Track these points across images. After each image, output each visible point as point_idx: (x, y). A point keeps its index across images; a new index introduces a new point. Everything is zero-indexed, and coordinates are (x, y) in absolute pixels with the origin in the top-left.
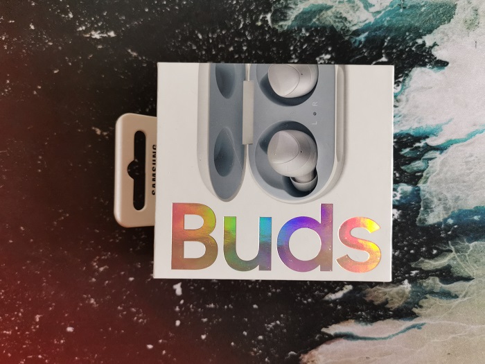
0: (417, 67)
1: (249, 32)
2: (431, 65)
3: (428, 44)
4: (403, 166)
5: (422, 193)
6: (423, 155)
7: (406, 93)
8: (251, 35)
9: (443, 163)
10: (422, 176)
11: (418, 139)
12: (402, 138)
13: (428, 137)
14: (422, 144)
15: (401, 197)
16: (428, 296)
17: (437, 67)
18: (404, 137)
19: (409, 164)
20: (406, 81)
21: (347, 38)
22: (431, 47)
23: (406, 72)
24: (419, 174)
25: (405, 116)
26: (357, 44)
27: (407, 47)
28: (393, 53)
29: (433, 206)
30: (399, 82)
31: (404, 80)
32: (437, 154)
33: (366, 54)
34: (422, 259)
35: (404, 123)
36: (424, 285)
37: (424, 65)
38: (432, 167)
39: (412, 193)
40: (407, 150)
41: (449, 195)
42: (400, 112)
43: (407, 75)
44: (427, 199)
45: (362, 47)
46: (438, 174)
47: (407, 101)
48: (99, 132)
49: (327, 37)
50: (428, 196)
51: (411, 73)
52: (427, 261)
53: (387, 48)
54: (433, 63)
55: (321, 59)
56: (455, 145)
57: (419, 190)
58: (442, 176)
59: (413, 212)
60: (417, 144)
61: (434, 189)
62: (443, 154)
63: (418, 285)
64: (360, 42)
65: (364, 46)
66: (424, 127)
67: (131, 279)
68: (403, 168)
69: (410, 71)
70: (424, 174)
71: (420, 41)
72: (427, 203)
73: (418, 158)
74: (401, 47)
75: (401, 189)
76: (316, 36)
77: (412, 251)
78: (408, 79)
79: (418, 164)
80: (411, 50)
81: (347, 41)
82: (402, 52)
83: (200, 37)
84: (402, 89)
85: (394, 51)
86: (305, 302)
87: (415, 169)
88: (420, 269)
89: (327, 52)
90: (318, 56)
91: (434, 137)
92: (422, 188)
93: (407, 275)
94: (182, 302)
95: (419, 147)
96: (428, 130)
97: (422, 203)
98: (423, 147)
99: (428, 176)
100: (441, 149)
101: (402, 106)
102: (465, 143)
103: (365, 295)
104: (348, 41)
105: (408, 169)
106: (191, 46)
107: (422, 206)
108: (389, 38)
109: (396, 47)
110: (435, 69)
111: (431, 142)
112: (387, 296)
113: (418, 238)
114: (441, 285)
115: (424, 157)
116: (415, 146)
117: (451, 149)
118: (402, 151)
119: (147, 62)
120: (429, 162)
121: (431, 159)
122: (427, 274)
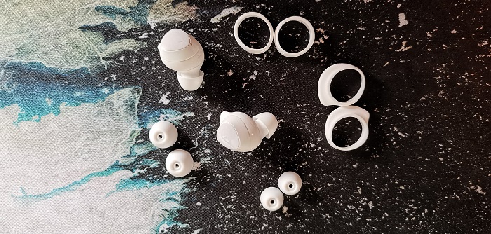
4: (157, 150)
5: (137, 121)
6: (136, 160)
7: (154, 223)
9: (115, 151)
10: (136, 139)
11: (141, 177)
12: (158, 178)
13: (131, 178)
14: (137, 172)
15: (159, 116)
16: (129, 10)
18: (155, 180)
19: (150, 152)
24: (140, 141)
25: (155, 200)
29: (124, 107)
32: (121, 162)
34: (136, 51)
35: (156, 194)
36: (133, 23)
38: (127, 148)
39: (147, 121)
40: (152, 166)
41: (108, 118)
42: (160, 205)
44: (131, 115)
46: (120, 140)
47: (153, 216)
48: (479, 189)
50: (131, 118)
52: (131, 49)
56: (103, 170)
57: (140, 124)
58: (116, 139)
59: (147, 101)
60: (142, 171)
61: (125, 126)
62: (115, 161)
63: (139, 23)
66: (135, 189)
67: (454, 32)
70: (134, 141)
72: (132, 111)
73: (141, 157)
77: (146, 59)
79: (141, 151)
84: (158, 228)
86: (262, 5)
87: (144, 146)
88: (138, 40)
91: (124, 178)
92: (137, 126)
93: (152, 33)
94: (399, 6)
95: (140, 168)
96: (131, 186)
97: (137, 110)
98: (136, 168)
99: (131, 139)
100: (118, 166)
101: (159, 210)
102: (91, 172)
103: (198, 12)
105: (151, 147)
107: (136, 107)
111: (128, 174)
112: (173, 10)
113: (140, 73)
114: (114, 22)
115: (135, 158)
116: (145, 170)
117: (108, 166)
120: (129, 153)
121: (127, 156)
122: (131, 34)
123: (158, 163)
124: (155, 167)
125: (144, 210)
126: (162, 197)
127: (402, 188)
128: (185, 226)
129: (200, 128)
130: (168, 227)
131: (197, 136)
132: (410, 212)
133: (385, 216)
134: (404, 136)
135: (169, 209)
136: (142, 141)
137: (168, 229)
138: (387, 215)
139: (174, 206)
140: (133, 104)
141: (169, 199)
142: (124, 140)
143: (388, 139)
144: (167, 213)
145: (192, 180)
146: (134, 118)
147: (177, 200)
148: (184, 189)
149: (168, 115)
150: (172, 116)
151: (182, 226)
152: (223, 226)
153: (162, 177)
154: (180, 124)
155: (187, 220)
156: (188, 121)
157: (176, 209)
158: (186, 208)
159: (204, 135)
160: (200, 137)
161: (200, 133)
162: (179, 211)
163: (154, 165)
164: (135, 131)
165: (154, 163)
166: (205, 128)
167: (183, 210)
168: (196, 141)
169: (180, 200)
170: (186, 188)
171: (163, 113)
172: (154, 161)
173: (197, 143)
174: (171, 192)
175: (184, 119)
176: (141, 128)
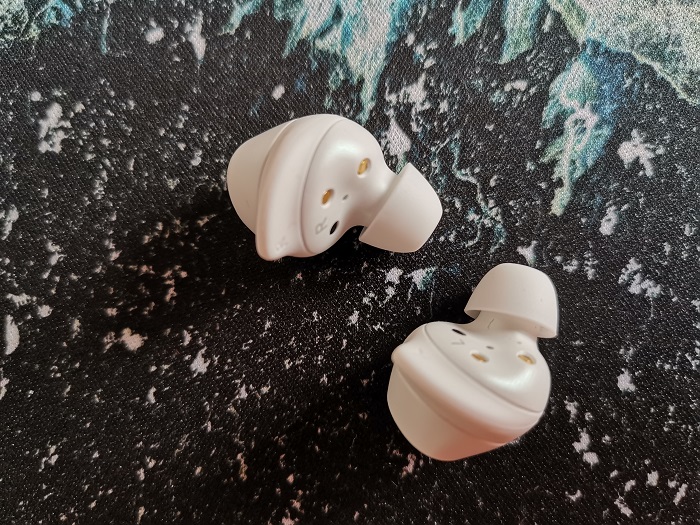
4: (499, 55)
5: (609, 43)
10: (557, 16)
12: (416, 15)
15: (595, 109)
19: (503, 37)
21: (34, 32)
24: (549, 21)
26: (66, 11)
29: (664, 30)
39: (597, 70)
40: (458, 18)
44: (634, 35)
50: (625, 31)
55: (48, 138)
57: (596, 45)
59: (652, 98)
68: (505, 59)
70: (558, 8)
72: (644, 44)
75: (570, 95)
81: (42, 35)
87: (527, 24)
89: (41, 109)
90: (36, 141)
92: (595, 35)
97: (641, 60)
104: (47, 32)
105: (517, 44)
107: (648, 61)
118: (454, 37)
123: (460, 40)
124: (450, 23)
128: (236, 20)
129: (506, 212)
131: (486, 189)
136: (546, 28)
140: (662, 58)
141: (338, 14)
145: (359, 108)
146: (620, 39)
147: (323, 33)
148: (347, 71)
149: (586, 138)
150: (580, 147)
151: (238, 14)
152: (174, 130)
153: (412, 28)
154: (545, 160)
155: (248, 35)
156: (543, 185)
157: (298, 20)
158: (286, 52)
159: (478, 211)
160: (480, 196)
161: (491, 203)
162: (287, 24)
163: (461, 26)
164: (583, 22)
165: (466, 27)
166: (499, 226)
167: (285, 38)
168: (473, 180)
169: (320, 44)
170: (345, 81)
171: (598, 126)
172: (471, 31)
173: (464, 179)
174: (357, 32)
175: (555, 177)
176: (584, 46)
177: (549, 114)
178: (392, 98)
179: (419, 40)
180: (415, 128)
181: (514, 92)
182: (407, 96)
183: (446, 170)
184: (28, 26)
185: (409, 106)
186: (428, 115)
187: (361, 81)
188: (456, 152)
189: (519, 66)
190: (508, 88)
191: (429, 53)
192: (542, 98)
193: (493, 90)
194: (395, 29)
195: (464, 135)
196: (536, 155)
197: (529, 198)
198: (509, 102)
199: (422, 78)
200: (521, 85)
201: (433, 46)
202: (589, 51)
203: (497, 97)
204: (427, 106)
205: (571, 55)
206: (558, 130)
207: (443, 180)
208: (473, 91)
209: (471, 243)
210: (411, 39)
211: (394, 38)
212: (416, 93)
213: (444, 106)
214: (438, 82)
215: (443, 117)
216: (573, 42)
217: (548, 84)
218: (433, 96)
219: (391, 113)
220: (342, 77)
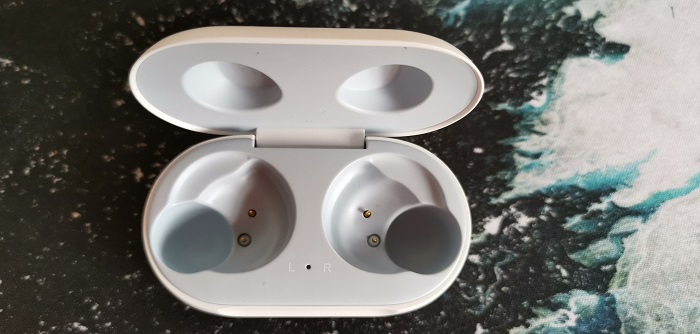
0: (571, 57)
1: (239, 8)
2: (597, 52)
3: (587, 15)
4: (572, 252)
5: (619, 308)
6: (609, 227)
7: (557, 107)
8: (242, 15)
9: (653, 241)
10: (614, 271)
11: (595, 195)
12: (563, 196)
13: (614, 190)
14: (603, 205)
15: (579, 321)
17: (609, 54)
18: (567, 193)
19: (585, 247)
20: (556, 86)
21: (430, 12)
22: (593, 21)
23: (552, 68)
24: (608, 268)
25: (562, 152)
26: (451, 21)
27: (546, 22)
28: (522, 34)
30: (542, 86)
31: (551, 82)
32: (636, 223)
33: (470, 39)
35: (563, 165)
37: (584, 52)
38: (631, 251)
39: (600, 309)
40: (577, 219)
41: (675, 308)
42: (551, 143)
43: (555, 73)
44: (633, 319)
45: (462, 26)
46: (646, 265)
47: (562, 121)
49: (391, 11)
50: (631, 313)
51: (562, 70)
53: (509, 25)
54: (600, 48)
56: (669, 203)
57: (613, 301)
58: (654, 266)
60: (595, 207)
61: (641, 295)
62: (649, 222)
64: (457, 18)
65: (465, 25)
66: (604, 171)
68: (573, 256)
69: (560, 65)
70: (619, 267)
71: (569, 11)
72: (632, 328)
73: (601, 234)
74: (535, 23)
75: (576, 303)
76: (370, 11)
78: (557, 80)
79: (602, 248)
80: (555, 28)
81: (431, 17)
82: (539, 31)
83: (141, 21)
84: (549, 100)
85: (524, 30)
87: (598, 257)
91: (626, 190)
92: (618, 297)
95: (600, 212)
96: (613, 176)
97: (622, 330)
98: (607, 211)
99: (625, 269)
100: (642, 212)
101: (553, 133)
102: (688, 196)
104: (435, 17)
105: (585, 258)
106: (122, 39)
108: (510, 8)
109: (526, 24)
110: (607, 58)
111: (623, 199)
115: (613, 232)
116: (590, 209)
117: (662, 212)
118: (565, 222)
119: (31, 76)
120: (625, 240)
121: (627, 234)
123: (566, 226)
124: (571, 216)
125: (581, 132)
126: (550, 158)
127: (76, 215)
128: (502, 106)
129: (494, 305)
130: (533, 103)
131: (498, 288)
132: (58, 167)
133: (110, 155)
134: (76, 325)
135: (534, 136)
136: (604, 268)
137: (531, 98)
138: (106, 157)
139: (527, 144)
141: (537, 156)
142: (638, 266)
143: (107, 314)
144: (537, 128)
145: (497, 196)
146: (626, 314)
147: (523, 154)
148: (512, 179)
149: (560, 326)
150: (553, 325)
151: (504, 106)
153: (556, 198)
154: (534, 310)
155: (497, 117)
156: (520, 317)
157: (521, 138)
158: (501, 142)
159: (485, 290)
160: (492, 286)
161: (493, 295)
162: (515, 134)
163: (574, 222)
164: (621, 286)
165: (575, 226)
166: (484, 306)
167: (507, 136)
168: (498, 277)
169: (516, 157)
170: (506, 181)
171: (570, 328)
172: (575, 230)
173: (496, 272)
174: (534, 171)
175: (528, 321)
176: (609, 295)
177: (560, 297)
178: (513, 209)
179: (551, 205)
180: (506, 230)
181: (559, 272)
182: (519, 217)
183: (495, 260)
184: (431, 7)
185: (515, 221)
186: (517, 234)
187: (511, 189)
188: (507, 260)
189: (573, 266)
190: (558, 267)
191: (548, 215)
192: (566, 289)
193: (552, 260)
194: (549, 189)
195: (518, 259)
196: (533, 304)
197: (509, 314)
198: (551, 272)
199: (533, 219)
200: (564, 273)
201: (554, 214)
202: (607, 299)
203: (550, 264)
204: (520, 230)
205: (598, 290)
206: (555, 307)
207: (488, 261)
208: (545, 249)
209: (465, 296)
210: (549, 201)
211: (544, 192)
212: (524, 221)
213: (526, 239)
214: (537, 228)
215: (521, 242)
216: (606, 287)
217: (575, 287)
218: (528, 230)
219: (505, 214)
220: (506, 177)
